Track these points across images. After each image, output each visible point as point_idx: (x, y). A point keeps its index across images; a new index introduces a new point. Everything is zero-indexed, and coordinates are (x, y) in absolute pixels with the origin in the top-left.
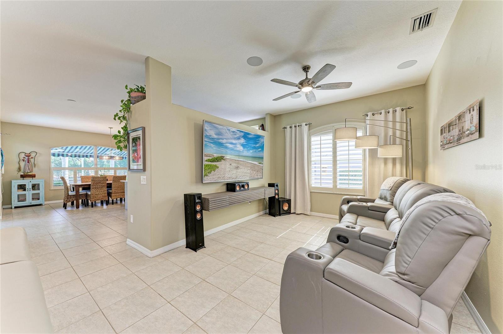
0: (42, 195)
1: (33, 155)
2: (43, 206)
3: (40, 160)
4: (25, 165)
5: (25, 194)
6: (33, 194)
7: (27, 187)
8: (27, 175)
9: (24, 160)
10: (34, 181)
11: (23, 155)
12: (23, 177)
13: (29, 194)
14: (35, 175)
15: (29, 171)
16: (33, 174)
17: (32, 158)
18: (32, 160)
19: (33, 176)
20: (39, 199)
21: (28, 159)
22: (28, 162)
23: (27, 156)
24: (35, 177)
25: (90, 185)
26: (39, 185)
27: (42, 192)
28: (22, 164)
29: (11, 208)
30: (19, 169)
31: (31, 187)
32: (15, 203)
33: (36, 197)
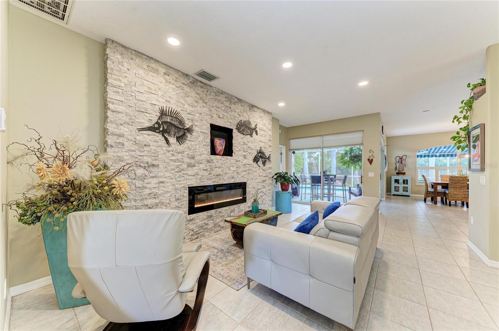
0: (409, 189)
1: (404, 158)
2: (410, 198)
3: (409, 161)
4: (399, 165)
5: (399, 187)
6: (403, 187)
7: (400, 181)
8: (400, 173)
9: (398, 162)
10: (405, 177)
11: (398, 158)
12: (398, 174)
13: (401, 186)
14: (405, 173)
15: (402, 170)
16: (404, 172)
17: (404, 160)
18: (404, 162)
19: (404, 174)
20: (407, 191)
21: (401, 161)
22: (401, 163)
23: (400, 159)
24: (405, 174)
25: (448, 184)
26: (407, 180)
27: (409, 186)
28: (398, 164)
29: (391, 195)
30: (396, 168)
31: (402, 182)
32: (393, 192)
33: (405, 189)
